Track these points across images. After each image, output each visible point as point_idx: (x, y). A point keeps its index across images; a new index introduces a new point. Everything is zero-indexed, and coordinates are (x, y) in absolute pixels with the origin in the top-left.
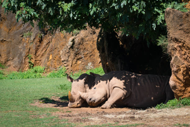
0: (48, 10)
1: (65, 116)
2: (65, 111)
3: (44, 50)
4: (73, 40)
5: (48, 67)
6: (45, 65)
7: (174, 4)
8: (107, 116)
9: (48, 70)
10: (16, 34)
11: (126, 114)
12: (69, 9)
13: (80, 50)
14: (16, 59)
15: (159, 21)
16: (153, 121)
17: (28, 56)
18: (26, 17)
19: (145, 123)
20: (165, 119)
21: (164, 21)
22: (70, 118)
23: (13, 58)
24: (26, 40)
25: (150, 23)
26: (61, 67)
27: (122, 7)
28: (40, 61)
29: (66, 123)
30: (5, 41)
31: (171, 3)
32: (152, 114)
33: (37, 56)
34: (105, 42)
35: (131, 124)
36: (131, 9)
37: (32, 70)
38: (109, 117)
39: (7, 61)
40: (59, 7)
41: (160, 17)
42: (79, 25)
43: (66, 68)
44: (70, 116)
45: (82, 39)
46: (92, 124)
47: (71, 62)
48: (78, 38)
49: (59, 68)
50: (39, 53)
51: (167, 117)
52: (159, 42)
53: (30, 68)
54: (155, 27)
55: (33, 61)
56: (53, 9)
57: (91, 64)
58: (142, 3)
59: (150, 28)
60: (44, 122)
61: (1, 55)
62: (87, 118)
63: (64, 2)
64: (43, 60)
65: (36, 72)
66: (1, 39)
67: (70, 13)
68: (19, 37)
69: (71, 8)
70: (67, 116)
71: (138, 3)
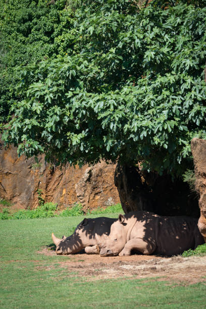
0: (55, 142)
1: (75, 267)
2: (77, 259)
3: (57, 184)
4: (90, 172)
5: (61, 204)
6: (57, 202)
7: (202, 132)
8: (124, 267)
9: (62, 207)
10: (23, 165)
11: (147, 264)
12: (79, 142)
13: (98, 182)
14: (23, 194)
15: (185, 152)
16: (178, 272)
17: (37, 190)
18: (29, 151)
19: (168, 276)
20: (191, 270)
21: (190, 153)
22: (81, 270)
23: (20, 194)
24: (35, 172)
25: (174, 155)
26: (77, 203)
27: (142, 139)
28: (52, 196)
29: (76, 276)
30: (10, 173)
31: (198, 131)
32: (176, 264)
33: (48, 190)
34: (124, 176)
35: (151, 277)
36: (152, 141)
37: (43, 207)
38: (127, 268)
39: (13, 197)
40: (68, 138)
41: (187, 149)
43: (83, 204)
44: (81, 267)
45: (101, 170)
46: (106, 277)
47: (88, 197)
48: (96, 169)
49: (74, 204)
50: (51, 187)
51: (194, 268)
52: (185, 177)
53: (40, 205)
54: (181, 160)
55: (43, 197)
56: (60, 141)
57: (111, 199)
58: (164, 134)
59: (174, 162)
60: (50, 276)
61: (6, 190)
62: (101, 270)
63: (73, 133)
64: (55, 196)
65: (47, 209)
66: (5, 172)
67: (80, 146)
68: (26, 169)
69: (81, 139)
70: (78, 268)
71: (160, 134)
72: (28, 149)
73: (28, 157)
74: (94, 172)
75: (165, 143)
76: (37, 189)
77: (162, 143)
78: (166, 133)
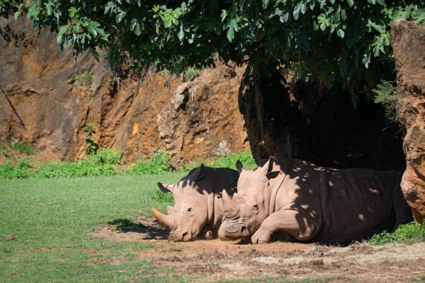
0: (129, 24)
1: (168, 260)
2: (168, 248)
3: (122, 114)
4: (186, 92)
5: (130, 152)
6: (122, 147)
7: (412, 9)
8: (262, 260)
9: (131, 157)
10: (57, 77)
11: (304, 256)
12: (176, 23)
13: (201, 112)
14: (58, 133)
15: (379, 46)
16: (366, 271)
17: (85, 125)
18: (80, 40)
19: (348, 276)
20: (391, 267)
21: (389, 49)
22: (178, 264)
23: (52, 132)
24: (81, 90)
25: (357, 52)
26: (159, 151)
27: (296, 18)
28: (112, 137)
29: (170, 275)
30: (33, 92)
31: (404, 7)
32: (362, 256)
33: (106, 126)
34: (258, 94)
35: (315, 278)
37: (94, 158)
38: (266, 262)
39: (39, 137)
40: (155, 16)
41: (382, 40)
42: (199, 58)
43: (171, 153)
44: (179, 260)
45: (206, 89)
46: (228, 277)
47: (181, 138)
48: (197, 86)
49: (155, 152)
50: (110, 119)
52: (377, 95)
53: (89, 152)
54: (369, 62)
55: (95, 138)
56: (140, 22)
57: (225, 143)
58: (339, 9)
59: (357, 65)
60: (120, 273)
61: (24, 123)
62: (217, 265)
63: (164, 7)
64: (119, 136)
65: (102, 161)
66: (25, 89)
67: (179, 30)
68: (64, 84)
69: (180, 19)
70: (173, 261)
71: (331, 10)
72: (80, 36)
73: (78, 51)
74: (193, 92)
75: (340, 27)
76: (83, 123)
77: (334, 27)
78: (342, 8)
